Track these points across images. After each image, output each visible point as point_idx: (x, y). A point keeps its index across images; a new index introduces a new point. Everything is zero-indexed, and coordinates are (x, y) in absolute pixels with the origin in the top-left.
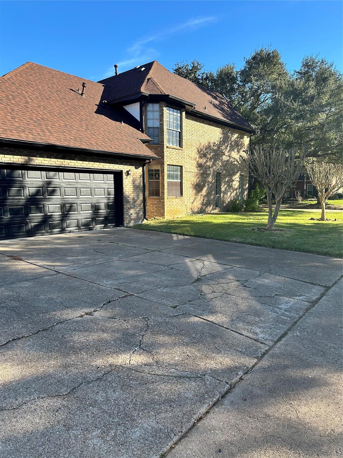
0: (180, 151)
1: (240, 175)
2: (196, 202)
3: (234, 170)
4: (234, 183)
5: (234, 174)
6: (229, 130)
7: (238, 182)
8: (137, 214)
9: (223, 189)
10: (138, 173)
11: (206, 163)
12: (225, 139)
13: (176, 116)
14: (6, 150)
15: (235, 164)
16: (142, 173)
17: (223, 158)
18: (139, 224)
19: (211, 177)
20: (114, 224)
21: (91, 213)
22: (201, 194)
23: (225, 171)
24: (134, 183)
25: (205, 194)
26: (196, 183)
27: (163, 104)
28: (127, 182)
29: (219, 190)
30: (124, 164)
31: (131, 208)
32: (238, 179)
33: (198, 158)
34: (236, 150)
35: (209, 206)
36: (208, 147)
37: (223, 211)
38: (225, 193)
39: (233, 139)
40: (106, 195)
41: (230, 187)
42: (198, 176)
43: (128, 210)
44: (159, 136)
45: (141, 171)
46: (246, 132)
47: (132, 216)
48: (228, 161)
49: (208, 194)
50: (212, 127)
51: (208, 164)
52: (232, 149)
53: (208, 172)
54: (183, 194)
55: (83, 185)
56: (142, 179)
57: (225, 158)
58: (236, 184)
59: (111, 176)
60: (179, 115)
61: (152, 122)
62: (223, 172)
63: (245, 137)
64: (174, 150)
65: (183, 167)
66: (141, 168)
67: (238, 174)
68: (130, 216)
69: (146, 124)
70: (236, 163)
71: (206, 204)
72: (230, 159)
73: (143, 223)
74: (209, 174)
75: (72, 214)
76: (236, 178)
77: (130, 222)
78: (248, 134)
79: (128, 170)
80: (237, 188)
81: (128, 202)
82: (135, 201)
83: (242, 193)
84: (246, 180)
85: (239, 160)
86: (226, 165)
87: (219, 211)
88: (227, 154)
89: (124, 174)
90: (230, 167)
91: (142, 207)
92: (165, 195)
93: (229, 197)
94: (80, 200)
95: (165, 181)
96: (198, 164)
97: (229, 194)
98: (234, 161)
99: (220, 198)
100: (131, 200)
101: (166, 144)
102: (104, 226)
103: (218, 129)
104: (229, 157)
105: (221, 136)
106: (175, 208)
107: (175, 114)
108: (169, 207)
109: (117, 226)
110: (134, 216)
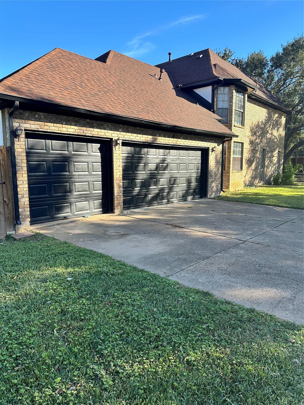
0: (242, 129)
1: (279, 151)
2: (247, 176)
3: (274, 147)
4: (274, 158)
5: (274, 150)
6: (272, 111)
7: (276, 157)
8: (217, 186)
9: (266, 164)
10: (219, 149)
11: (255, 140)
12: (269, 118)
13: (241, 98)
14: (139, 130)
15: (275, 142)
16: (221, 149)
17: (267, 136)
18: (217, 196)
19: (258, 153)
20: (199, 196)
21: (185, 186)
22: (251, 168)
23: (268, 147)
24: (216, 159)
25: (254, 168)
26: (248, 158)
27: (233, 87)
28: (211, 158)
29: (263, 165)
30: (211, 141)
31: (214, 181)
32: (277, 155)
33: (250, 135)
34: (276, 129)
35: (256, 180)
36: (258, 126)
37: (266, 184)
38: (268, 167)
39: (274, 119)
40: (196, 170)
41: (271, 161)
42: (250, 152)
43: (211, 183)
44: (228, 116)
45: (221, 148)
46: (283, 113)
47: (213, 188)
48: (270, 138)
49: (256, 168)
50: (261, 108)
51: (257, 141)
52: (273, 128)
53: (257, 149)
54: (243, 168)
55: (182, 161)
56: (221, 155)
57: (269, 136)
58: (275, 159)
59: (199, 153)
60: (242, 97)
61: (221, 103)
62: (267, 148)
63: (283, 117)
64: (239, 128)
65: (244, 144)
66: (221, 145)
67: (277, 151)
68: (212, 189)
69: (217, 105)
70: (276, 140)
71: (254, 178)
72: (272, 136)
73: (221, 194)
74: (257, 150)
75: (174, 187)
76: (276, 153)
77: (212, 194)
78: (285, 114)
79: (213, 147)
80: (275, 163)
81: (211, 176)
82: (216, 175)
83: (279, 167)
84: (282, 156)
85: (278, 138)
86: (269, 143)
87: (263, 184)
88: (270, 132)
89: (210, 151)
90: (272, 144)
91: (220, 181)
92: (231, 170)
93: (270, 171)
94: (180, 175)
95: (231, 156)
96: (250, 141)
97: (270, 168)
98: (275, 139)
99: (264, 172)
100: (213, 174)
101: (233, 123)
102: (193, 198)
103: (265, 110)
104: (272, 135)
105: (267, 115)
106: (236, 181)
107: (240, 96)
108: (233, 180)
109: (201, 197)
110: (215, 189)
